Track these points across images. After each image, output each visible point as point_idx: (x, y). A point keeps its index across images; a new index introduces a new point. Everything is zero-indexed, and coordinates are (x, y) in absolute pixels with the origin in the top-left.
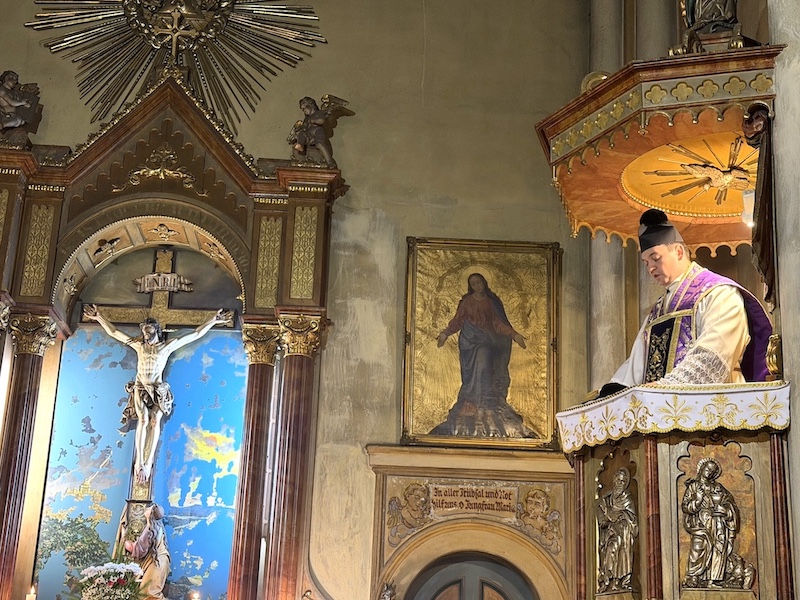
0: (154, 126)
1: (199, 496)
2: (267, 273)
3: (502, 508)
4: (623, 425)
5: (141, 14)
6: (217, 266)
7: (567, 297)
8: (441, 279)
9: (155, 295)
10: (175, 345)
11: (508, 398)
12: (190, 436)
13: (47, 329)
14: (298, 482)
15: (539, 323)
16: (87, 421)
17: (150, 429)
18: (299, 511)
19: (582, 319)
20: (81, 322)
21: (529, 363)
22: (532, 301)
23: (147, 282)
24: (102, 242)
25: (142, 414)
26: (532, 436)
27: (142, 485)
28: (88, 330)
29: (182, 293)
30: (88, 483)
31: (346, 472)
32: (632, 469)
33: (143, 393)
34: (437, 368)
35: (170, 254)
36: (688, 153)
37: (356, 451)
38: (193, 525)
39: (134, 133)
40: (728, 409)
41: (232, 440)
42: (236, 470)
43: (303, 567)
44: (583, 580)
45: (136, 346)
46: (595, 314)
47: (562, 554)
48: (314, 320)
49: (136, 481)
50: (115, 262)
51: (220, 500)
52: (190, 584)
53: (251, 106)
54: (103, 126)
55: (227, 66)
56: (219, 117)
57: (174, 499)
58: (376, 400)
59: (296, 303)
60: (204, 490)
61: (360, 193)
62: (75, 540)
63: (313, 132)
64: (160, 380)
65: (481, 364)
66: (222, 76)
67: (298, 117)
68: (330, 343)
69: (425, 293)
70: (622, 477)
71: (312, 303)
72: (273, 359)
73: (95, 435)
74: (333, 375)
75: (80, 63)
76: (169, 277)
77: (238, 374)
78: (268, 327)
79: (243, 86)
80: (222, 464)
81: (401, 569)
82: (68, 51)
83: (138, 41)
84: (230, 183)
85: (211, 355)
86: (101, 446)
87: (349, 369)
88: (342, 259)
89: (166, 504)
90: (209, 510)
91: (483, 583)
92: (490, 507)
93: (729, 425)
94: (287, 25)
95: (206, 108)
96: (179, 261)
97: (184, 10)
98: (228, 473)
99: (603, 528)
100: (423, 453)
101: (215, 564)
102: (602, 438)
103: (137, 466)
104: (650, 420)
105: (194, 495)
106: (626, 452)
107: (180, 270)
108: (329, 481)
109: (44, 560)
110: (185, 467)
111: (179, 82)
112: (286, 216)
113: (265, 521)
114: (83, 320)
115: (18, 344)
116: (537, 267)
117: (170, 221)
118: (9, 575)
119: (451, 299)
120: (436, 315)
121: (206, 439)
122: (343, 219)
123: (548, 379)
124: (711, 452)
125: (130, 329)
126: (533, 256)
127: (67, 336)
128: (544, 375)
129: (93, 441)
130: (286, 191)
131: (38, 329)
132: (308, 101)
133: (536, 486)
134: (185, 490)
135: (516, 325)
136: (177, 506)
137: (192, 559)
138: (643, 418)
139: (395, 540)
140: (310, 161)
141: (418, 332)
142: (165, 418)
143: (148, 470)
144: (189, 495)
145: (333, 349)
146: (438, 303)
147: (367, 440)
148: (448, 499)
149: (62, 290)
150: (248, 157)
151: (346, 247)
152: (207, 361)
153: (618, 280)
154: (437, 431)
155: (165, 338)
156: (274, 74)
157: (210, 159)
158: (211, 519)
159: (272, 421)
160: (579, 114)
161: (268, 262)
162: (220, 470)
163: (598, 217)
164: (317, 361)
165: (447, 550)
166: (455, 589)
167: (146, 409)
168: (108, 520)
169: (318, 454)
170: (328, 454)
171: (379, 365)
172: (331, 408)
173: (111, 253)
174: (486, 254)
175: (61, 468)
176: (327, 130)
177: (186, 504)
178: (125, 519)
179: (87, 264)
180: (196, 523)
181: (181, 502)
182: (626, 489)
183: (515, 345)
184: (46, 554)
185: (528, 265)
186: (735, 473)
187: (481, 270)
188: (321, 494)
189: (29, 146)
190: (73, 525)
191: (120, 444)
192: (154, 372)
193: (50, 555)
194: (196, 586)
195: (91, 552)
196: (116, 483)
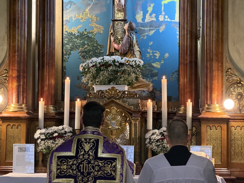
1: (154, 15)
27: (119, 11)
30: (87, 10)
38: (152, 33)
51: (166, 17)
52: (153, 67)
57: (139, 18)
62: (84, 44)
89: (135, 20)
90: (160, 23)
101: (167, 55)
105: (151, 15)
109: (67, 57)
118: (52, 66)
134: (145, 12)
136: (141, 21)
137: (153, 53)
144: (147, 16)
158: (162, 28)
168: (102, 32)
175: (71, 3)
177: (147, 20)
178: (112, 31)
180: (154, 31)
181: (143, 19)
184: (68, 53)
190: (81, 36)
193: (70, 54)
194: (156, 68)
195: (94, 51)
196: (105, 9)
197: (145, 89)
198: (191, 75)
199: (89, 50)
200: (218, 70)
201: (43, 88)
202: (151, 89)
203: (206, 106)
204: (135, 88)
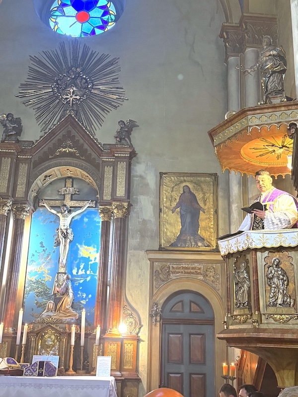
0: (64, 132)
1: (84, 270)
2: (108, 187)
3: (198, 274)
4: (244, 246)
5: (58, 91)
6: (89, 184)
7: (220, 194)
8: (173, 188)
9: (66, 196)
10: (74, 214)
11: (199, 232)
12: (80, 248)
13: (26, 209)
14: (121, 265)
15: (210, 203)
16: (41, 243)
17: (65, 246)
18: (121, 276)
19: (226, 202)
20: (39, 206)
21: (206, 219)
22: (207, 195)
23: (62, 191)
24: (46, 176)
25: (62, 240)
26: (208, 246)
27: (62, 267)
28: (41, 209)
29: (76, 195)
30: (42, 266)
31: (139, 261)
32: (247, 262)
33: (62, 232)
34: (172, 221)
35: (71, 180)
36: (266, 141)
37: (142, 253)
38: (82, 281)
39: (57, 135)
40: (283, 239)
41: (96, 249)
42: (98, 261)
43: (123, 297)
44: (229, 304)
45: (59, 215)
46: (231, 200)
47: (220, 290)
48: (126, 204)
49: (60, 265)
50: (51, 183)
51: (92, 272)
52: (81, 303)
53: (100, 124)
54: (45, 133)
55: (91, 110)
56: (88, 128)
57: (74, 272)
58: (149, 234)
59: (119, 198)
60: (86, 268)
61: (141, 156)
62: (38, 288)
63: (124, 134)
64: (68, 228)
65: (188, 220)
66: (89, 113)
67: (118, 128)
68: (131, 212)
69: (167, 193)
70: (243, 265)
71: (125, 198)
72: (110, 219)
73: (45, 248)
74: (133, 224)
75: (36, 110)
76: (71, 189)
77: (97, 225)
78: (108, 207)
79: (98, 117)
80: (92, 258)
81: (160, 297)
82: (32, 105)
83: (58, 100)
84: (93, 153)
85: (87, 218)
86: (47, 252)
87: (139, 222)
88: (136, 181)
89: (72, 274)
90: (88, 276)
91: (191, 302)
92: (193, 273)
93: (284, 245)
94: (113, 93)
95: (83, 125)
96: (74, 183)
97: (74, 89)
98: (94, 262)
99: (237, 284)
100: (167, 253)
101: (90, 296)
102: (235, 250)
103: (60, 260)
104: (254, 243)
105: (82, 270)
106: (245, 255)
107: (75, 186)
108: (132, 264)
109: (27, 295)
110: (78, 260)
111: (73, 116)
112: (114, 166)
113: (109, 280)
114: (40, 205)
115: (15, 215)
116: (209, 182)
117: (71, 168)
118: (14, 301)
119: (177, 195)
120: (171, 201)
121: (86, 249)
122: (135, 166)
123: (214, 225)
124: (277, 256)
125: (57, 209)
126: (207, 178)
127: (34, 212)
128: (212, 223)
129: (44, 250)
130: (114, 156)
131: (23, 210)
132: (122, 122)
133: (210, 265)
134: (79, 268)
135: (201, 204)
136: (76, 274)
137: (82, 294)
138: (251, 243)
139: (157, 286)
140: (123, 145)
141: (165, 208)
142: (71, 241)
143: (64, 261)
144: (80, 270)
145: (133, 215)
146: (172, 197)
147: (146, 249)
148: (177, 271)
149: (31, 195)
150: (100, 143)
151: (137, 176)
152: (86, 220)
153: (240, 187)
154: (172, 245)
155: (70, 212)
156: (109, 112)
157: (85, 145)
158: (88, 279)
159: (111, 242)
160: (224, 127)
161: (108, 183)
162: (91, 261)
163: (232, 165)
164: (127, 219)
165: (177, 290)
166: (180, 304)
167: (64, 239)
169: (128, 255)
170: (132, 254)
171: (150, 220)
172: (132, 237)
173: (49, 180)
174: (190, 178)
175: (32, 261)
176: (129, 133)
177: (79, 274)
178: (56, 280)
179: (40, 185)
180: (83, 280)
181: (77, 273)
182: (245, 269)
183: (201, 212)
184: (28, 293)
185: (205, 182)
186: (287, 263)
187: (188, 184)
188: (129, 269)
189: (18, 141)
190: (37, 282)
191: (54, 252)
192: (66, 225)
193: (29, 293)
194: (84, 304)
195: (44, 292)
196: (53, 266)
197: (74, 318)
198: (102, 309)
199: (41, 292)
200: (117, 306)
201: (6, 316)
202: (77, 318)
203: (109, 330)
204: (67, 317)
